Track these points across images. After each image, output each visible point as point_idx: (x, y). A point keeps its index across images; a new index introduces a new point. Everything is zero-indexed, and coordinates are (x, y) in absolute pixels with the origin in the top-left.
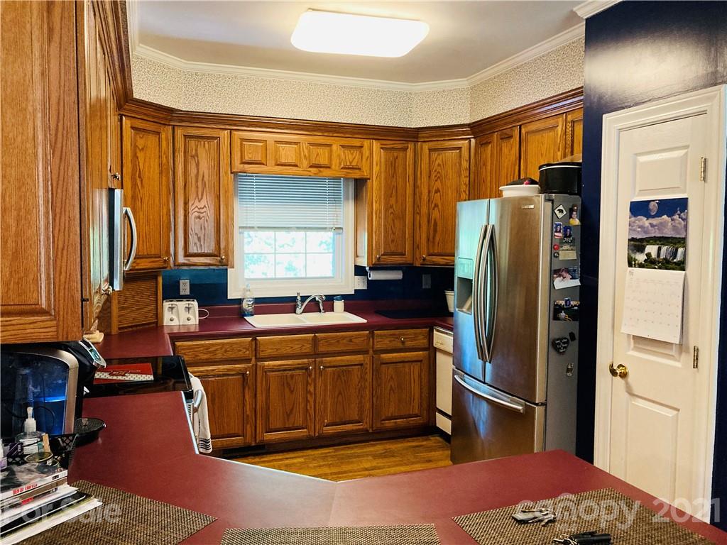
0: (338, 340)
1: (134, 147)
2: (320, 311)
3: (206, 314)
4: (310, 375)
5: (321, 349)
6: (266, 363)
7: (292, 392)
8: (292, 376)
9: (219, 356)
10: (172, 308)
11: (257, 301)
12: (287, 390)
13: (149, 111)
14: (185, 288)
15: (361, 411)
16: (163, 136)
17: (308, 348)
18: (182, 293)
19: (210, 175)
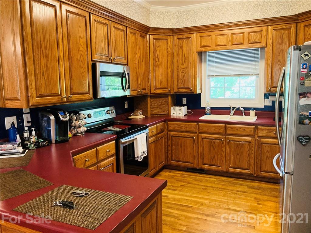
0: (237, 129)
1: (155, 46)
2: (243, 115)
3: (191, 113)
4: (223, 143)
5: (229, 132)
6: (203, 135)
7: (214, 149)
8: (214, 142)
9: (183, 129)
10: (174, 109)
11: (212, 108)
12: (212, 148)
13: (168, 32)
14: (185, 101)
15: (249, 165)
16: (169, 40)
17: (222, 131)
18: (183, 104)
19: (188, 54)
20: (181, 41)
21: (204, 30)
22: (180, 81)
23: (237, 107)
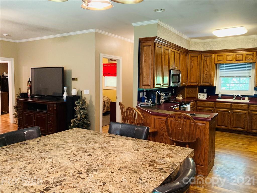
0: (238, 106)
1: (191, 60)
2: (241, 99)
3: (209, 97)
4: (229, 114)
5: (233, 108)
6: (218, 109)
7: (224, 117)
8: (224, 113)
9: (206, 106)
10: (200, 95)
11: (222, 95)
12: (223, 116)
13: (199, 52)
14: (205, 90)
15: (245, 126)
16: (199, 57)
17: (229, 107)
18: (205, 92)
19: (209, 65)
20: (205, 58)
21: (220, 52)
22: (204, 79)
23: (237, 94)
